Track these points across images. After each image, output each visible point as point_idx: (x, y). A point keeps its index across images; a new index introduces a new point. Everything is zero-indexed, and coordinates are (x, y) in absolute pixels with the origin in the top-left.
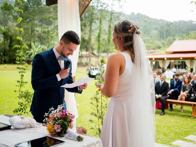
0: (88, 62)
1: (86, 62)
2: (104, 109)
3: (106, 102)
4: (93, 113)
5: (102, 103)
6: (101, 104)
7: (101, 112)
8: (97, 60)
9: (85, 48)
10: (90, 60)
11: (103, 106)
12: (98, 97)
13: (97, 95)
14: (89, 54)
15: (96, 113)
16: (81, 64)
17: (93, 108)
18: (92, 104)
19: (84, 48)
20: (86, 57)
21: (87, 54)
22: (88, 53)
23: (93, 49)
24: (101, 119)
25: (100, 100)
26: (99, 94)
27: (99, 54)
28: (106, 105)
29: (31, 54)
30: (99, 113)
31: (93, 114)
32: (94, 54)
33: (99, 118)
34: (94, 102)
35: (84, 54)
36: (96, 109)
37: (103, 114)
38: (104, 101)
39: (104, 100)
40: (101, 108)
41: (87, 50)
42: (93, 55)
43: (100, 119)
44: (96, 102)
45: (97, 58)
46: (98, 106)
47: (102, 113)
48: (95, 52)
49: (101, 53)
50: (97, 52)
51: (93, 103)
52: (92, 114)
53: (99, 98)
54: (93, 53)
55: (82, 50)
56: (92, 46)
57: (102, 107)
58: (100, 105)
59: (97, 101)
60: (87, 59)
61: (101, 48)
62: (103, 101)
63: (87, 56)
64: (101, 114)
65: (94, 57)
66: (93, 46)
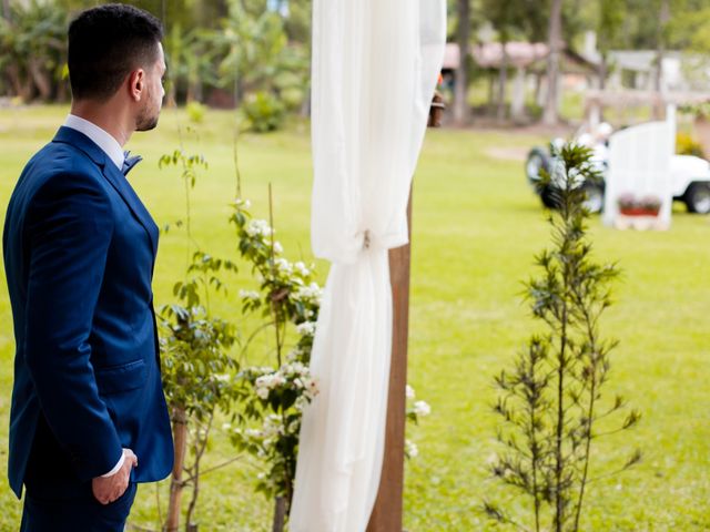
0: (541, 101)
1: (531, 100)
2: (575, 445)
3: (587, 407)
4: (508, 466)
5: (561, 414)
6: (556, 418)
7: (554, 462)
8: (594, 92)
9: (527, 23)
10: (553, 92)
11: (567, 427)
12: (538, 377)
13: (534, 359)
14: (547, 56)
15: (526, 464)
16: (501, 113)
17: (506, 438)
18: (503, 414)
19: (518, 23)
20: (529, 70)
21: (537, 58)
22: (541, 49)
23: (571, 29)
24: (554, 504)
25: (550, 393)
26: (543, 355)
27: (604, 57)
28: (583, 422)
29: (226, 51)
30: (545, 470)
31: (508, 473)
32: (580, 60)
33: (539, 495)
34: (517, 402)
35: (519, 58)
36: (523, 442)
37: (562, 480)
38: (576, 400)
39: (577, 394)
40: (554, 444)
41: (538, 36)
42: (571, 65)
43: (544, 503)
44: (526, 404)
45: (596, 81)
46: (537, 425)
47: (558, 469)
48: (588, 46)
49: (622, 48)
50: (598, 47)
51: (508, 407)
52: (498, 473)
53: (545, 384)
54: (571, 54)
55: (511, 30)
56: (568, 12)
57: (564, 435)
58: (549, 420)
59: (532, 401)
60: (539, 82)
61: (619, 22)
62: (567, 400)
63: (539, 66)
64: (553, 474)
65: (576, 73)
66: (575, 11)
